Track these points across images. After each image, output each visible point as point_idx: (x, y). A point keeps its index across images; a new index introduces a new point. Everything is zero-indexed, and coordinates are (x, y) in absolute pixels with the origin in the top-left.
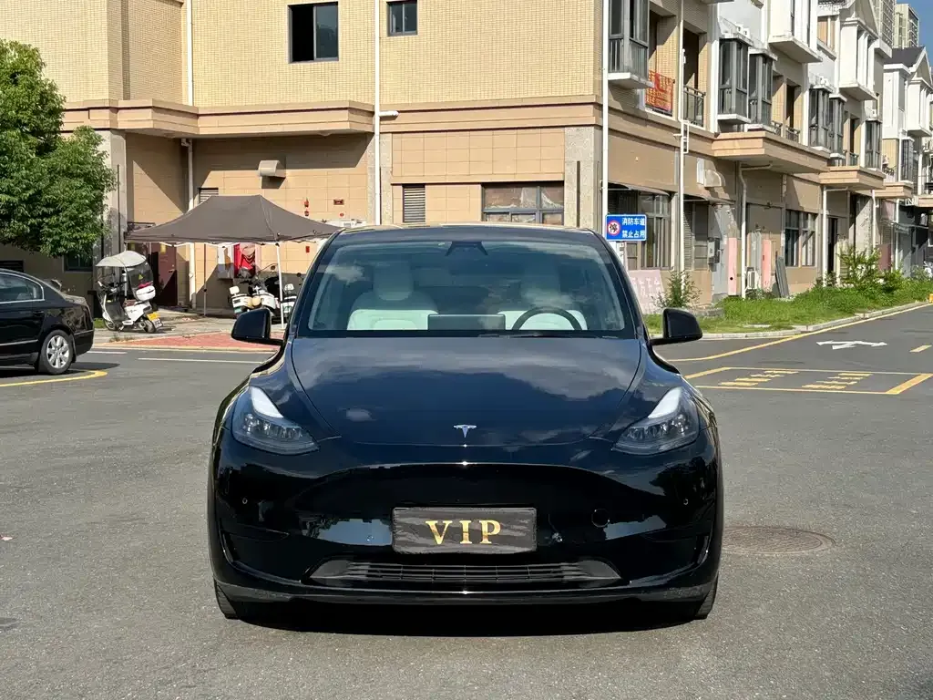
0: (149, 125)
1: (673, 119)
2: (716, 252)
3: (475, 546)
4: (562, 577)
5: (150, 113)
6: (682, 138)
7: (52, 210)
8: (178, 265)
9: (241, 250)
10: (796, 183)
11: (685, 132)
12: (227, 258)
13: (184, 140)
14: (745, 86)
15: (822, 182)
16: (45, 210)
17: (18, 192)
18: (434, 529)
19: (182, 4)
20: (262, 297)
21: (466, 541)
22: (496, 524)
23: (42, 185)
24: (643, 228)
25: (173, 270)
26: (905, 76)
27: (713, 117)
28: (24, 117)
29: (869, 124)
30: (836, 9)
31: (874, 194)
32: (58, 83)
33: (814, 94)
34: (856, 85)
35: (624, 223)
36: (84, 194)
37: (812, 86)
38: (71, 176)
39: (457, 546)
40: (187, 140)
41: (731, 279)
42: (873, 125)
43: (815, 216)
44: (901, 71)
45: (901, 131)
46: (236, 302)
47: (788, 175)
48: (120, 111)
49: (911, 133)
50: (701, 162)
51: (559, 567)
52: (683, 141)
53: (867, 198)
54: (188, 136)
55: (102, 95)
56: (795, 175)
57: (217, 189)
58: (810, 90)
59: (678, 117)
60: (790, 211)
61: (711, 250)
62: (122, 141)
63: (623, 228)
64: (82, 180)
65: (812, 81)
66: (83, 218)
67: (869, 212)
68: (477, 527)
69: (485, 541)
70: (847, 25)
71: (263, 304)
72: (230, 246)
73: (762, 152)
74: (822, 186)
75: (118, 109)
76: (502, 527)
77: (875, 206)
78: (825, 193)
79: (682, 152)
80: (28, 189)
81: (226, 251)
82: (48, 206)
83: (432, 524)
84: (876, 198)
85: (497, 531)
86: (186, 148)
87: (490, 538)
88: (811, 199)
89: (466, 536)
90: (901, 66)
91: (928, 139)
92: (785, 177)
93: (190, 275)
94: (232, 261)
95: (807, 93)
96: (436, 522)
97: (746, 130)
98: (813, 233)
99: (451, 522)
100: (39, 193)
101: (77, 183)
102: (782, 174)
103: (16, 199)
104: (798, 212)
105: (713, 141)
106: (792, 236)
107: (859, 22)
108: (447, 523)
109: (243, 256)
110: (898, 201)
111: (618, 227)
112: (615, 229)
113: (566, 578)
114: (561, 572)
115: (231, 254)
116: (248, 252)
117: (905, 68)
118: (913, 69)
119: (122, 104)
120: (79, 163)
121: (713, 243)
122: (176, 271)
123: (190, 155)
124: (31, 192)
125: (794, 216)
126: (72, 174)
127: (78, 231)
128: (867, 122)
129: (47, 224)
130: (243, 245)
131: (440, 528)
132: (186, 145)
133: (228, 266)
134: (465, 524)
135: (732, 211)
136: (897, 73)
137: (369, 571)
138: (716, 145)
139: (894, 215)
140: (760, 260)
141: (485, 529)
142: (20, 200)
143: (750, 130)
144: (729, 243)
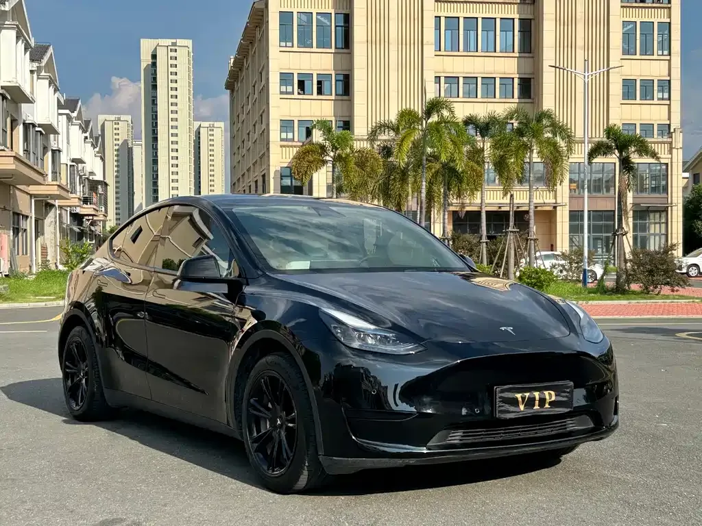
3: (542, 410)
4: (566, 428)
10: (18, 192)
15: (31, 193)
18: (520, 399)
21: (536, 407)
22: (553, 393)
26: (69, 118)
29: (54, 151)
30: (34, 66)
31: (57, 203)
33: (27, 126)
34: (50, 123)
37: (24, 121)
39: (532, 411)
42: (57, 153)
43: (27, 217)
44: (67, 115)
45: (69, 158)
47: (13, 186)
49: (73, 160)
51: (565, 422)
53: (53, 206)
56: (18, 186)
58: (24, 124)
60: (14, 213)
65: (24, 117)
67: (53, 216)
68: (542, 396)
69: (547, 406)
70: (41, 78)
73: (13, 167)
74: (31, 196)
76: (556, 395)
77: (58, 212)
78: (33, 201)
83: (519, 396)
84: (59, 206)
85: (553, 398)
87: (550, 403)
88: (26, 205)
89: (537, 402)
90: (67, 111)
91: (83, 165)
95: (22, 125)
96: (521, 395)
98: (25, 230)
99: (528, 394)
102: (10, 186)
104: (18, 214)
106: (16, 231)
107: (50, 76)
108: (527, 395)
110: (68, 209)
113: (568, 429)
114: (565, 425)
117: (70, 113)
118: (75, 114)
125: (16, 217)
128: (52, 150)
131: (523, 398)
134: (537, 394)
136: (65, 117)
137: (462, 436)
139: (67, 219)
141: (547, 397)
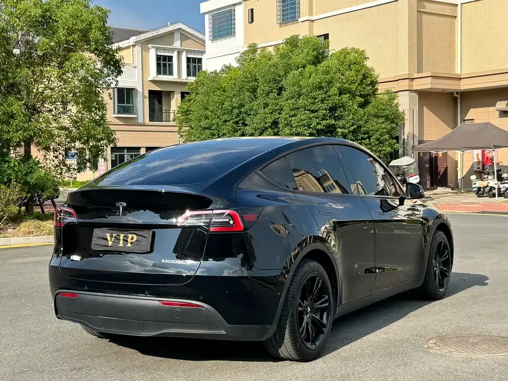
0: (429, 86)
5: (430, 80)
7: (367, 136)
8: (448, 163)
9: (486, 154)
12: (478, 158)
13: (455, 94)
16: (363, 136)
17: (348, 127)
19: (456, 17)
20: (488, 181)
23: (361, 123)
25: (445, 166)
28: (353, 87)
32: (374, 67)
36: (384, 126)
38: (378, 117)
40: (457, 93)
46: (475, 184)
48: (415, 80)
54: (457, 91)
55: (404, 72)
57: (473, 120)
62: (416, 96)
64: (383, 119)
66: (383, 140)
71: (489, 185)
72: (480, 151)
75: (413, 79)
80: (353, 125)
81: (478, 155)
82: (365, 134)
86: (457, 98)
93: (458, 169)
94: (481, 160)
100: (360, 127)
101: (381, 120)
103: (346, 131)
109: (487, 157)
115: (480, 157)
116: (490, 155)
119: (416, 76)
120: (382, 110)
122: (447, 167)
123: (459, 101)
124: (355, 127)
126: (378, 116)
127: (381, 147)
129: (364, 143)
130: (487, 151)
132: (456, 96)
133: (478, 163)
142: (349, 132)
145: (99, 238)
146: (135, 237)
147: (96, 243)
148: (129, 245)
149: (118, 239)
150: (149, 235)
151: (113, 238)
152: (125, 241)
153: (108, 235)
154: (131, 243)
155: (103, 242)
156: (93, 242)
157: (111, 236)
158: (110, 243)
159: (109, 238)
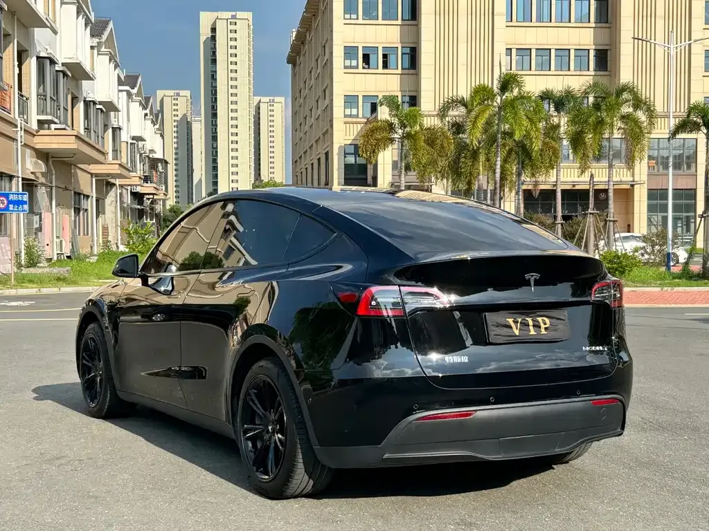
1: (12, 116)
2: (40, 224)
6: (19, 133)
10: (79, 172)
11: (21, 128)
14: (54, 95)
15: (93, 172)
24: (25, 203)
26: (129, 95)
27: (34, 117)
29: (114, 129)
30: (95, 41)
31: (117, 182)
33: (87, 104)
34: (110, 100)
35: (10, 199)
37: (85, 98)
41: (48, 245)
42: (116, 130)
43: (88, 197)
44: (128, 92)
45: (129, 136)
47: (74, 165)
49: (133, 138)
50: (28, 151)
52: (20, 135)
53: (114, 185)
56: (79, 166)
58: (84, 101)
59: (15, 115)
60: (75, 193)
61: (36, 222)
63: (10, 202)
65: (84, 95)
67: (115, 196)
70: (102, 54)
73: (75, 146)
74: (92, 175)
77: (119, 191)
78: (94, 180)
79: (19, 144)
84: (119, 185)
88: (87, 185)
90: (127, 88)
91: (143, 143)
92: (73, 167)
95: (82, 102)
97: (53, 129)
98: (86, 210)
102: (71, 165)
104: (79, 194)
105: (34, 135)
106: (77, 211)
107: (110, 52)
110: (129, 188)
111: (6, 202)
112: (3, 204)
117: (130, 89)
118: (135, 91)
121: (38, 216)
125: (77, 197)
135: (47, 191)
136: (125, 93)
138: (37, 139)
139: (128, 199)
140: (61, 230)
143: (55, 129)
144: (46, 217)
145: (498, 325)
146: (547, 321)
147: (496, 333)
148: (543, 332)
149: (526, 325)
150: (565, 316)
151: (519, 324)
152: (537, 326)
153: (510, 321)
154: (546, 329)
155: (505, 331)
156: (492, 333)
157: (516, 322)
158: (517, 332)
159: (513, 325)
